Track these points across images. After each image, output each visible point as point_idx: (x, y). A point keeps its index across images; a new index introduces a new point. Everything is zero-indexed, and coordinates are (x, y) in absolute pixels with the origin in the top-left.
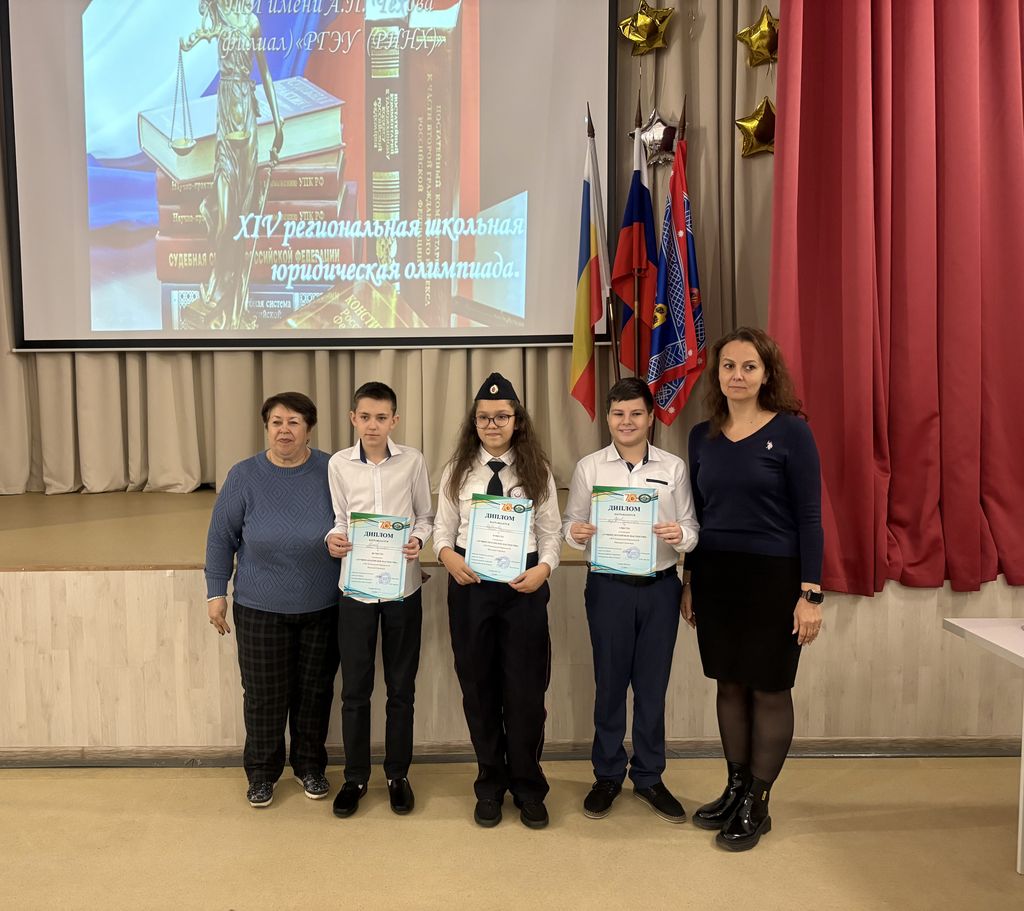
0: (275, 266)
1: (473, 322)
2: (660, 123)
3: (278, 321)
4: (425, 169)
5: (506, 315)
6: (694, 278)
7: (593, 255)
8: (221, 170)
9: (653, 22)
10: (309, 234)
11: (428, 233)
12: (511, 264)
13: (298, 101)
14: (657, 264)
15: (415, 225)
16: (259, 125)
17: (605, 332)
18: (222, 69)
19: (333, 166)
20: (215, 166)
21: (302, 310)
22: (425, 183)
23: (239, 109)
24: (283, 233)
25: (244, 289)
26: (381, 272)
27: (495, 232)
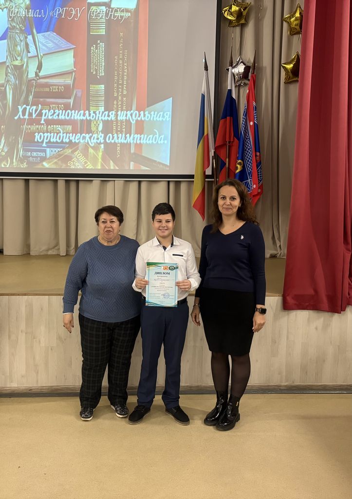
0: (36, 134)
1: (142, 166)
2: (242, 64)
3: (37, 163)
4: (118, 84)
5: (160, 163)
6: (257, 148)
7: (206, 134)
8: (8, 81)
9: (240, 10)
10: (55, 117)
11: (119, 118)
12: (163, 136)
13: (50, 45)
14: (239, 139)
15: (112, 114)
16: (29, 57)
17: (211, 174)
18: (10, 26)
19: (69, 81)
20: (5, 78)
21: (51, 158)
22: (118, 92)
23: (19, 48)
24: (42, 116)
25: (20, 146)
26: (94, 139)
27: (155, 119)
